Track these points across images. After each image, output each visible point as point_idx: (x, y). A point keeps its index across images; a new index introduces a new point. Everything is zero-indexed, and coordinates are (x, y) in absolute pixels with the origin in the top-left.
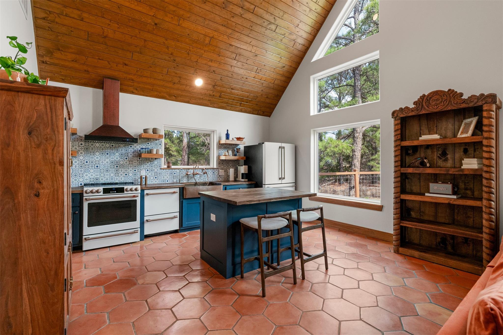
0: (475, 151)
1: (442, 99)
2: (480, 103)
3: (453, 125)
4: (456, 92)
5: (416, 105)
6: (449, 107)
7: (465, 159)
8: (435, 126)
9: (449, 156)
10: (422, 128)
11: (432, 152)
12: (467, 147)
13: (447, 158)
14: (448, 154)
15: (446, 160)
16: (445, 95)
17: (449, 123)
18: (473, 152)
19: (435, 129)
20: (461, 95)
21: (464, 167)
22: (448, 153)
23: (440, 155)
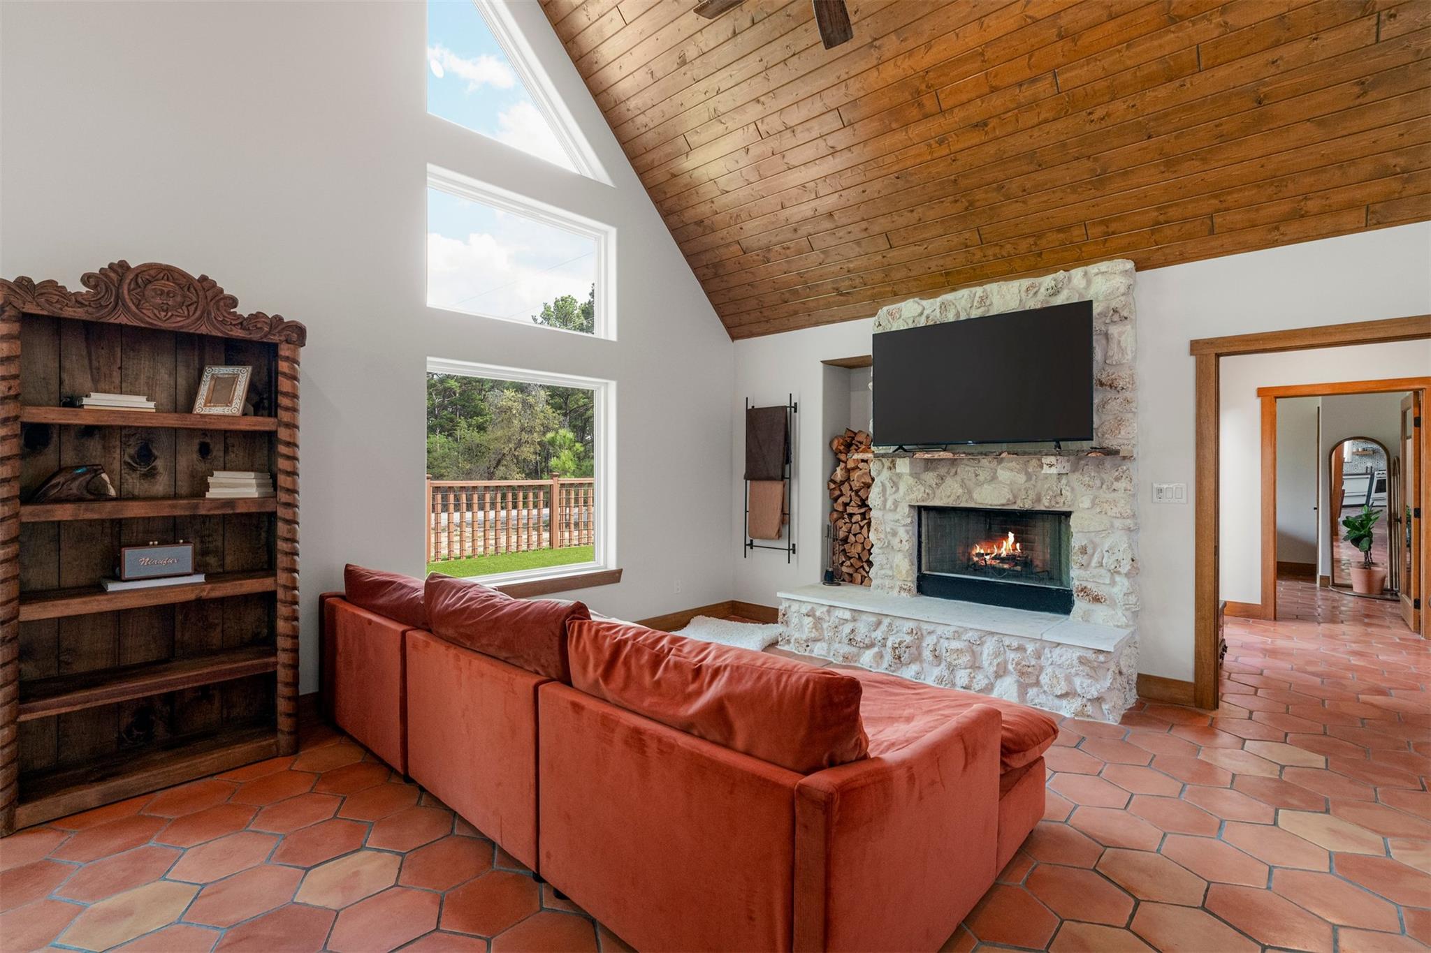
0: (226, 451)
1: (184, 296)
2: (275, 338)
3: (170, 374)
4: (221, 291)
5: (95, 287)
6: (203, 327)
7: (216, 473)
8: (115, 368)
9: (159, 464)
10: (67, 364)
11: (104, 447)
12: (208, 440)
13: (154, 468)
14: (156, 458)
15: (151, 474)
16: (192, 289)
17: (160, 366)
18: (222, 454)
19: (116, 374)
20: (234, 302)
21: (213, 493)
22: (155, 452)
23: (132, 457)
